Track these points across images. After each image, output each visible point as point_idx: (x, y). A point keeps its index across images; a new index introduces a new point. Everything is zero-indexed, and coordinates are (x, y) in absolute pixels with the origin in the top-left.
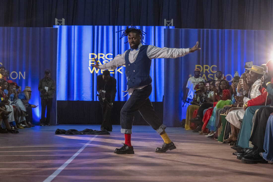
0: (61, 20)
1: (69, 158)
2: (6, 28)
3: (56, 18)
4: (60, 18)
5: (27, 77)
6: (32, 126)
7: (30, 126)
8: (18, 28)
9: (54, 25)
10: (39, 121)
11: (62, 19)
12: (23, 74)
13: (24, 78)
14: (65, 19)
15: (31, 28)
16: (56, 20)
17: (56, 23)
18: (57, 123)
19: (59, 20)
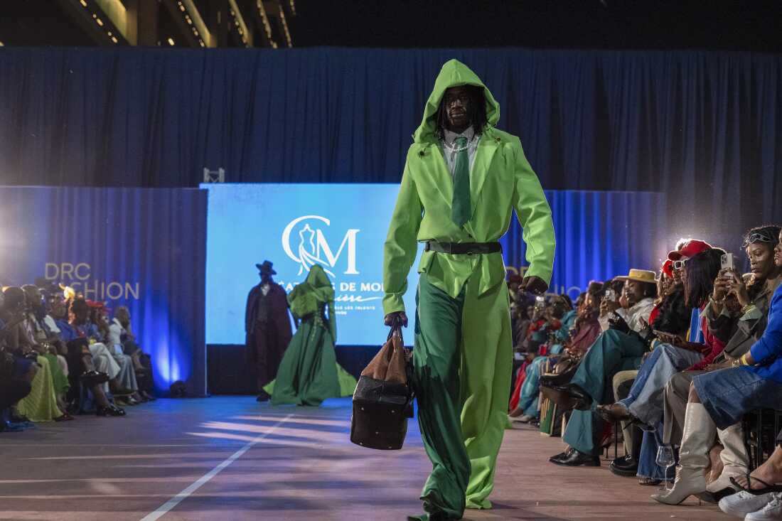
0: (215, 173)
1: (207, 470)
2: (97, 189)
3: (206, 167)
4: (214, 168)
5: (141, 293)
6: (151, 400)
7: (145, 400)
8: (125, 190)
9: (202, 181)
10: (168, 388)
11: (218, 170)
12: (133, 287)
13: (136, 296)
14: (225, 171)
15: (151, 190)
16: (206, 171)
17: (206, 177)
18: (208, 392)
19: (212, 172)
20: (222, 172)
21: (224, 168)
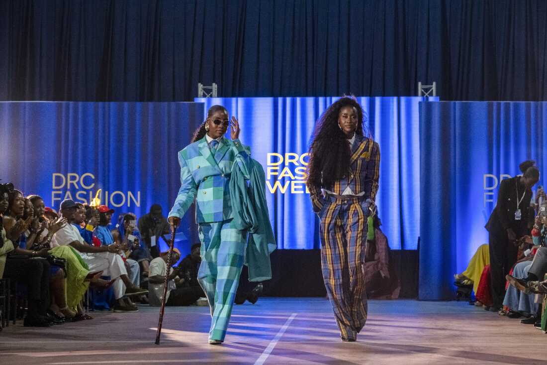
0: (209, 87)
2: (100, 105)
3: (200, 82)
4: (207, 83)
5: (143, 201)
9: (197, 96)
11: (211, 85)
14: (218, 85)
15: (151, 104)
16: (200, 86)
17: (201, 92)
19: (205, 87)
20: (215, 86)
21: (216, 83)
